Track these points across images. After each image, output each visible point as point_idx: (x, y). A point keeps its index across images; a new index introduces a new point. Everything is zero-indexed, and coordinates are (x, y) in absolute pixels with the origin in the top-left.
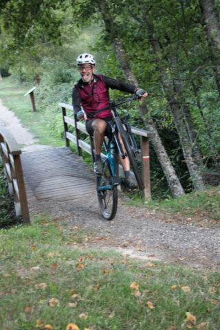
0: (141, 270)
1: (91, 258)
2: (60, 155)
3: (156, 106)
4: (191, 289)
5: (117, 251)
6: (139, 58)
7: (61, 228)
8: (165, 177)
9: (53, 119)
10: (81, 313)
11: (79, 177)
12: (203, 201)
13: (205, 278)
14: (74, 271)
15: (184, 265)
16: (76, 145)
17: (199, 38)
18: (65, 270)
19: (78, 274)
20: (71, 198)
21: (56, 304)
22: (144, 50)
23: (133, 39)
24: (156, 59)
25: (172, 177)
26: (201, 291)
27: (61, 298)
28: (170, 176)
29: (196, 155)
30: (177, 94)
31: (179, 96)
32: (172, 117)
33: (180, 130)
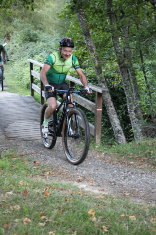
0: (95, 201)
1: (54, 189)
4: (137, 219)
5: (74, 184)
7: (26, 163)
9: (21, 72)
10: (50, 231)
12: (143, 149)
13: (147, 211)
14: (41, 197)
16: (40, 96)
17: (148, 14)
18: (34, 197)
19: (44, 200)
21: (29, 223)
22: (103, 20)
23: (94, 11)
24: (112, 29)
25: (117, 127)
26: (144, 220)
27: (32, 218)
28: (116, 127)
29: (138, 111)
30: (127, 60)
31: (128, 61)
32: (120, 79)
33: (126, 90)
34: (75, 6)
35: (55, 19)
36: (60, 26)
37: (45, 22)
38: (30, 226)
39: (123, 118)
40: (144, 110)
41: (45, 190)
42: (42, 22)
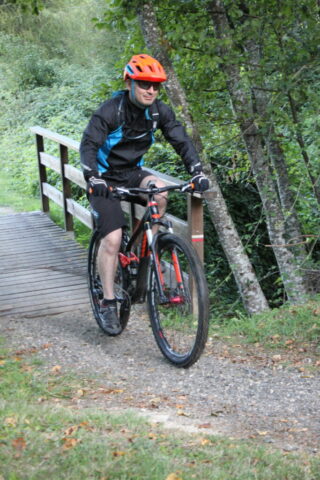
0: (186, 452)
1: (90, 429)
2: (29, 228)
3: (218, 140)
5: (140, 414)
7: (30, 370)
8: (232, 276)
9: (18, 157)
11: (66, 271)
12: (303, 323)
13: (307, 469)
14: (58, 452)
15: (267, 445)
16: (62, 210)
17: (304, 9)
18: (40, 450)
19: (64, 458)
22: (198, 30)
23: (178, 8)
24: (221, 48)
25: (246, 276)
28: (242, 274)
29: (292, 234)
30: (260, 118)
32: (248, 162)
33: (262, 186)
35: (94, 31)
36: (105, 47)
37: (72, 39)
40: (309, 231)
41: (67, 432)
42: (63, 39)
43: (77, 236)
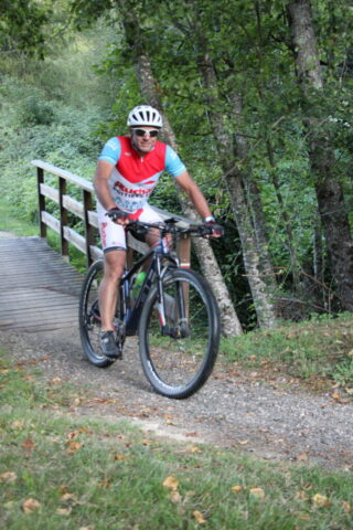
0: (179, 457)
1: (89, 434)
2: (29, 251)
3: (202, 179)
4: (266, 493)
5: (133, 424)
6: (179, 93)
7: (31, 379)
9: (18, 187)
10: (81, 526)
11: (62, 292)
12: (277, 345)
13: (287, 476)
14: (63, 453)
15: (249, 454)
16: (59, 236)
18: (47, 452)
19: (69, 459)
20: (50, 327)
21: (37, 509)
22: (188, 80)
23: (171, 60)
24: (208, 97)
25: (223, 301)
26: (281, 497)
27: (44, 499)
28: (219, 300)
29: (265, 266)
30: (241, 161)
31: (243, 163)
32: (227, 200)
33: (240, 222)
34: (130, 51)
35: (90, 78)
36: (100, 92)
37: (69, 84)
38: (38, 515)
39: (233, 282)
40: (278, 263)
41: (70, 436)
42: (61, 83)
43: (71, 260)
